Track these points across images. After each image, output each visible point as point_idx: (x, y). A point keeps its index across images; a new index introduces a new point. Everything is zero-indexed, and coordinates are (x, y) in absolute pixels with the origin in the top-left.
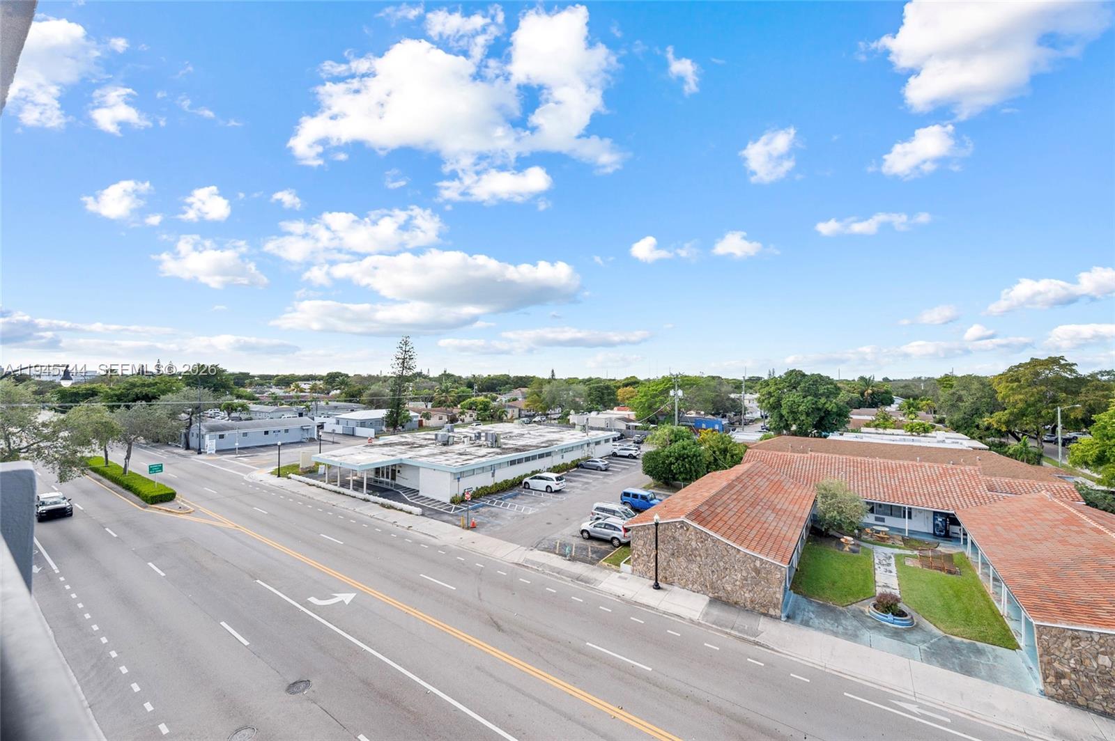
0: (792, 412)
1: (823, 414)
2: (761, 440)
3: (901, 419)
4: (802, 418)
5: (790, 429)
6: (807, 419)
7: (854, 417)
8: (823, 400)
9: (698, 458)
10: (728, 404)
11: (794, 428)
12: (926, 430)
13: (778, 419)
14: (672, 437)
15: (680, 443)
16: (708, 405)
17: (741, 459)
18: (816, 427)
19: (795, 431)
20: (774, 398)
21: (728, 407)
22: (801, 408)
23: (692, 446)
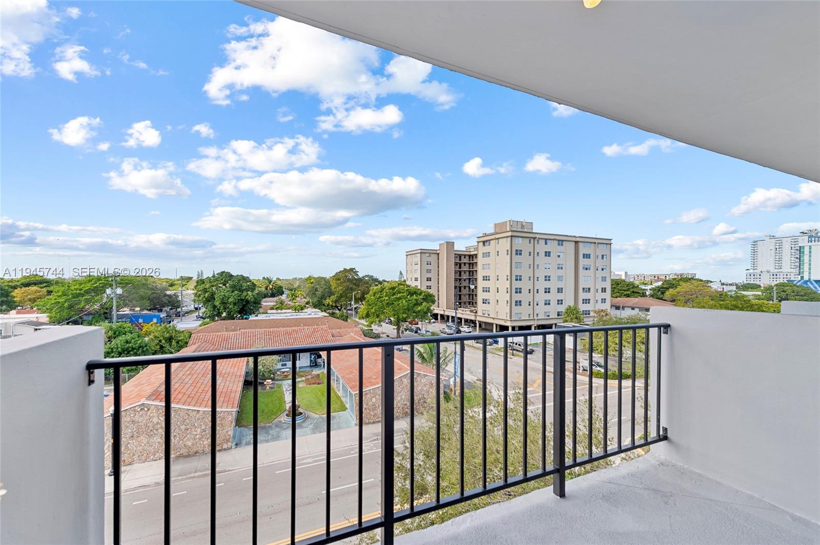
0: (223, 303)
1: (244, 303)
2: (200, 326)
3: (289, 303)
4: (230, 307)
5: (221, 315)
6: (234, 307)
7: (264, 304)
8: (245, 294)
9: (145, 349)
10: (165, 300)
11: (224, 314)
12: (302, 309)
13: (212, 309)
14: (110, 333)
15: (122, 338)
16: (144, 301)
17: (187, 343)
18: (240, 312)
19: (225, 317)
20: (208, 293)
21: (165, 303)
22: (230, 300)
23: (137, 339)
